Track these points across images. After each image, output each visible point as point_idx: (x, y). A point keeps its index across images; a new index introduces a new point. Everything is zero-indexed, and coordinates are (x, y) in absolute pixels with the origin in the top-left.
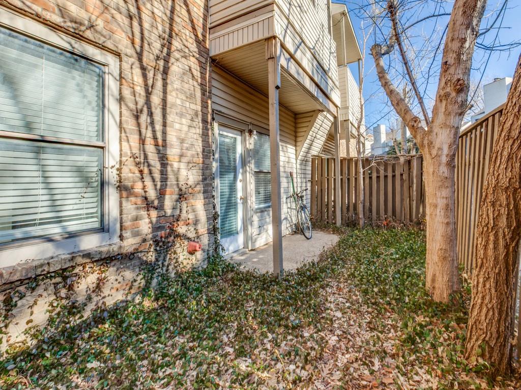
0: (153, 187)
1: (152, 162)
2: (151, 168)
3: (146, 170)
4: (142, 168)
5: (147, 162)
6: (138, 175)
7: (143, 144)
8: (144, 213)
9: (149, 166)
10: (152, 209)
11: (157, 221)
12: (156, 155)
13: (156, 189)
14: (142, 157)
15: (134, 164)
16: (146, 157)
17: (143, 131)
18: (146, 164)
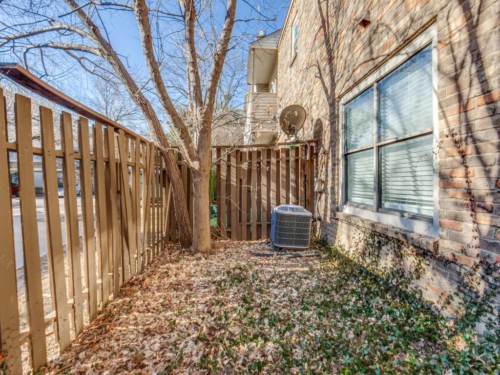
0: (483, 174)
1: (480, 135)
2: (479, 144)
3: (470, 149)
4: (463, 147)
5: (471, 136)
6: (458, 158)
7: (466, 112)
8: (466, 213)
9: (475, 141)
10: (480, 210)
11: (490, 233)
12: (489, 119)
13: (489, 178)
14: (464, 131)
15: (452, 143)
16: (469, 128)
17: (465, 92)
18: (470, 140)
